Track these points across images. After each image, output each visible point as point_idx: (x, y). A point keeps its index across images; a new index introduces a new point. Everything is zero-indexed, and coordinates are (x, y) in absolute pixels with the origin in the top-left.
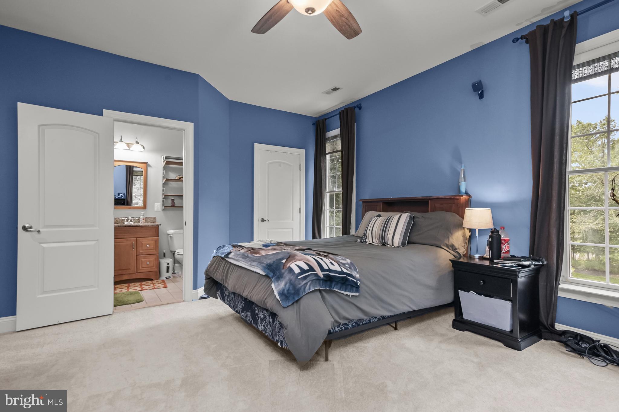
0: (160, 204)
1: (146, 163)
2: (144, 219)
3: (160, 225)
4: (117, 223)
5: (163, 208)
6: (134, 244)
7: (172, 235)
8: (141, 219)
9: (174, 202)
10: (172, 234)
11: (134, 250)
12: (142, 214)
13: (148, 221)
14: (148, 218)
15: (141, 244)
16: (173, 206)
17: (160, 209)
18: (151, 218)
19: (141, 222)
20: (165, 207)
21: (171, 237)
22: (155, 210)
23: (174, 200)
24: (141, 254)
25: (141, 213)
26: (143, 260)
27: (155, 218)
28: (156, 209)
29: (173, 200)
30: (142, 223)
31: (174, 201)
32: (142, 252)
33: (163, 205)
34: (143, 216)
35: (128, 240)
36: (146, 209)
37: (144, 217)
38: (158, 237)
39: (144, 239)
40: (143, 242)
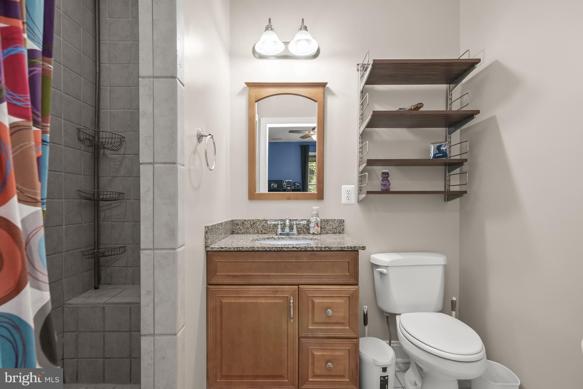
0: (353, 186)
1: (323, 85)
2: (319, 224)
3: (364, 248)
4: (264, 231)
5: (363, 196)
6: (293, 303)
7: (384, 271)
8: (312, 225)
9: (388, 181)
10: (386, 267)
11: (292, 321)
12: (315, 212)
13: (328, 228)
14: (327, 221)
15: (310, 305)
16: (386, 191)
17: (353, 199)
18: (334, 220)
19: (311, 232)
20: (369, 193)
21: (382, 274)
22: (343, 202)
23: (387, 174)
24: (310, 335)
25: (313, 210)
26: (317, 353)
27: (344, 221)
28: (344, 200)
29: (385, 176)
30: (314, 234)
31: (388, 177)
32: (313, 331)
33: (360, 190)
34: (317, 215)
35: (277, 291)
36: (323, 199)
37: (319, 219)
38: (357, 285)
39: (318, 290)
40: (316, 301)
